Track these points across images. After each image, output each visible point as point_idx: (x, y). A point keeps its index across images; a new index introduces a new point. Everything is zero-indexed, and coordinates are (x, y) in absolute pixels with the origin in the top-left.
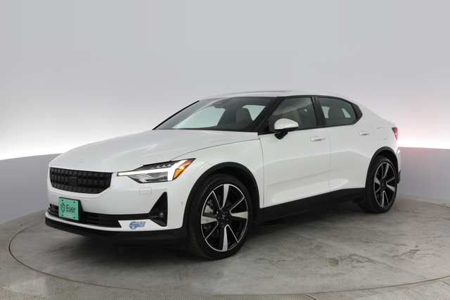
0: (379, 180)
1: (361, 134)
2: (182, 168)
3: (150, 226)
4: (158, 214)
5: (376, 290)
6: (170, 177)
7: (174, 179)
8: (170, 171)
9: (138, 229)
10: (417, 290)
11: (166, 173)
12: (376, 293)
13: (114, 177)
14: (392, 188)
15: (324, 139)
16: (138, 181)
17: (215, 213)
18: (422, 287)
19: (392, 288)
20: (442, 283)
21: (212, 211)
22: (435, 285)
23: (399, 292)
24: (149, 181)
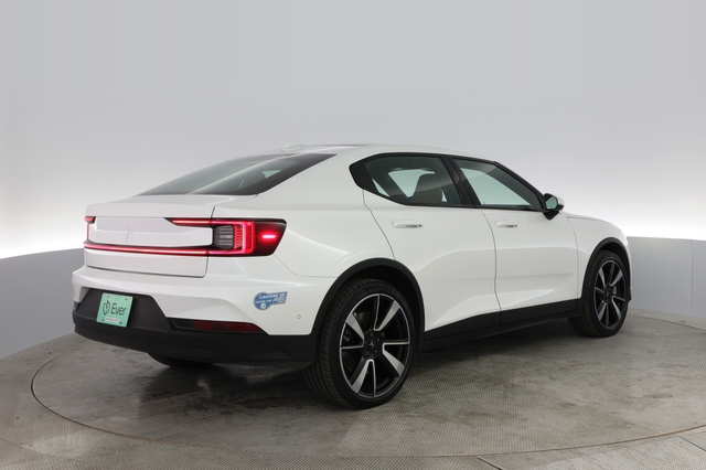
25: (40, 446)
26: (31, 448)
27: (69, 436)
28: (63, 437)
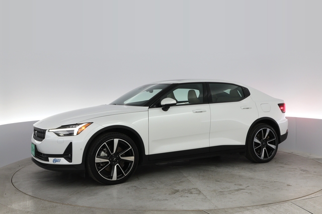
0: (260, 140)
1: (242, 108)
2: (83, 128)
3: (63, 161)
4: (68, 155)
5: (248, 208)
6: (75, 133)
7: (77, 134)
8: (76, 130)
9: (57, 163)
10: (275, 208)
11: (73, 131)
12: (248, 210)
13: (47, 132)
14: (273, 146)
15: (205, 111)
16: (58, 135)
17: (108, 156)
18: (278, 206)
19: (258, 206)
20: (290, 203)
21: (106, 155)
22: (286, 204)
23: (262, 209)
24: (65, 135)
25: (15, 206)
26: (12, 207)
27: (28, 202)
28: (25, 202)
